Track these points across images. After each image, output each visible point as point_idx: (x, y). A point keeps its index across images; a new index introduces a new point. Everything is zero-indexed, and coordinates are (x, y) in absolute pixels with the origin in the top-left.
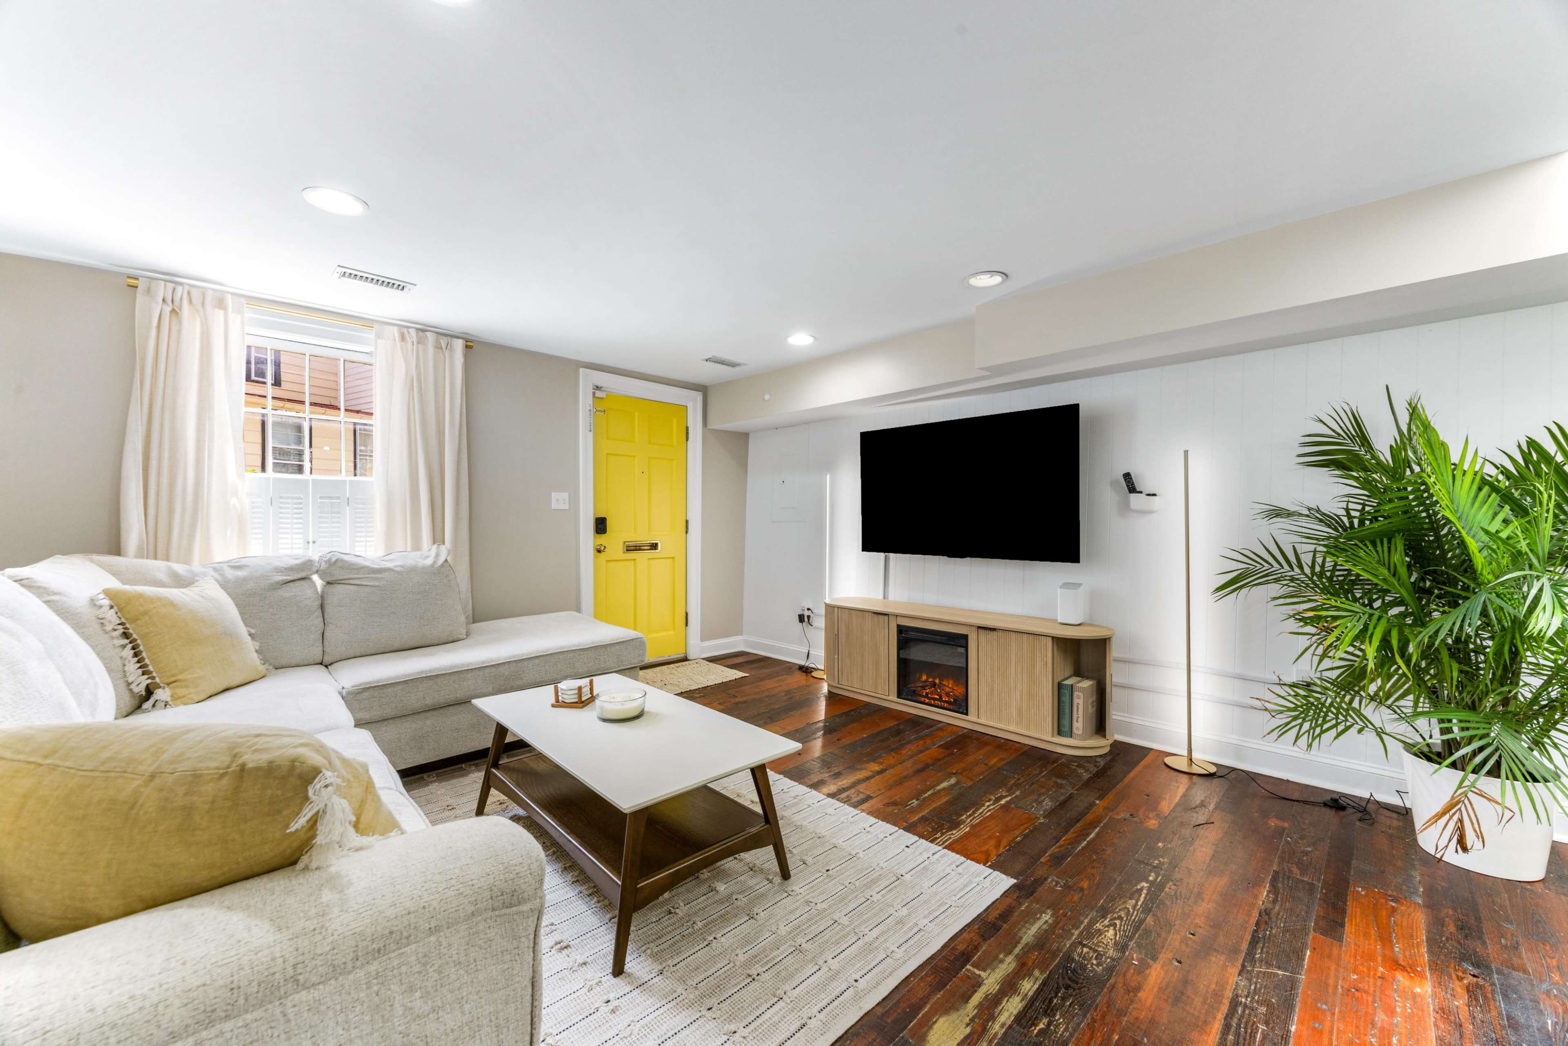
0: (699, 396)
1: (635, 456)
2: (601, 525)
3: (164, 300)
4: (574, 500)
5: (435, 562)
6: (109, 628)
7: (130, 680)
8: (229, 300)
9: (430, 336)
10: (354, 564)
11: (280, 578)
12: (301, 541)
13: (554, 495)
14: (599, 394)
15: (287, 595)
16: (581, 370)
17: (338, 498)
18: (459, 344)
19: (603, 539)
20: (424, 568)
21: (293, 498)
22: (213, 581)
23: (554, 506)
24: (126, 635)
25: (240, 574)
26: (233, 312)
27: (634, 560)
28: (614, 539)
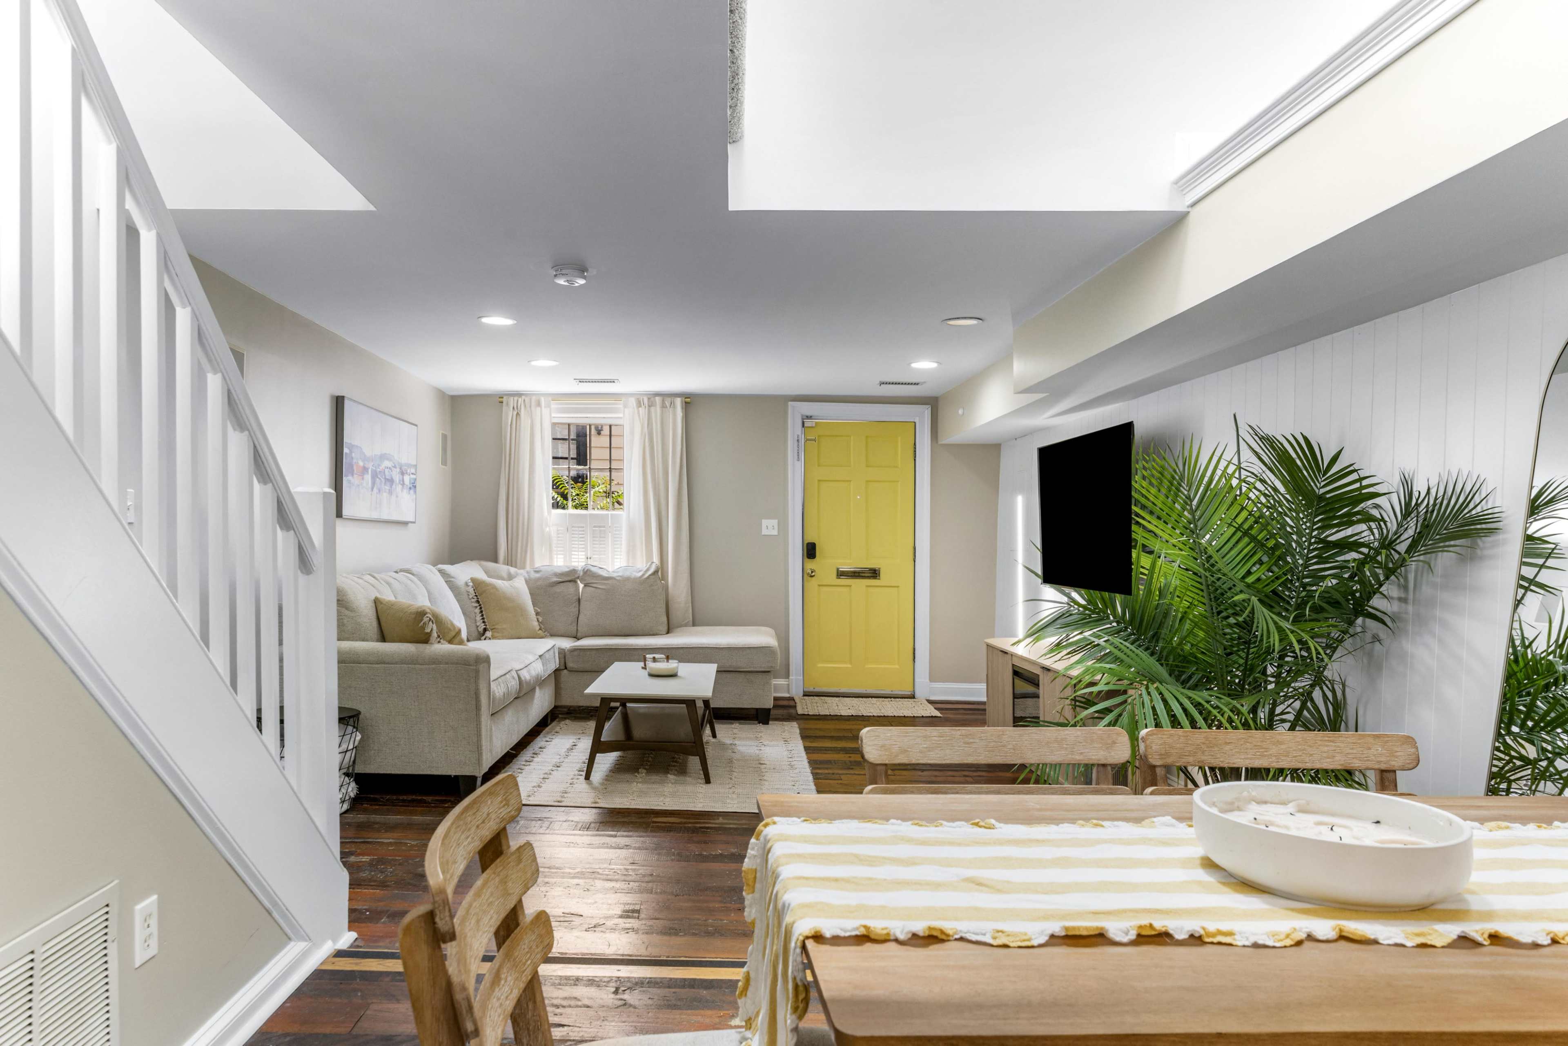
0: (926, 412)
1: (850, 481)
2: (810, 551)
3: (513, 408)
4: (783, 527)
5: (643, 575)
6: (471, 597)
7: (478, 624)
8: (543, 400)
9: (658, 400)
10: (595, 573)
11: (555, 579)
12: (584, 557)
13: (765, 522)
14: (808, 423)
15: (558, 590)
16: (790, 403)
17: (604, 527)
18: (678, 401)
19: (811, 565)
20: (635, 579)
21: (579, 527)
22: (523, 579)
23: (765, 532)
24: (478, 602)
25: (538, 575)
26: (545, 407)
27: (850, 586)
28: (825, 565)
